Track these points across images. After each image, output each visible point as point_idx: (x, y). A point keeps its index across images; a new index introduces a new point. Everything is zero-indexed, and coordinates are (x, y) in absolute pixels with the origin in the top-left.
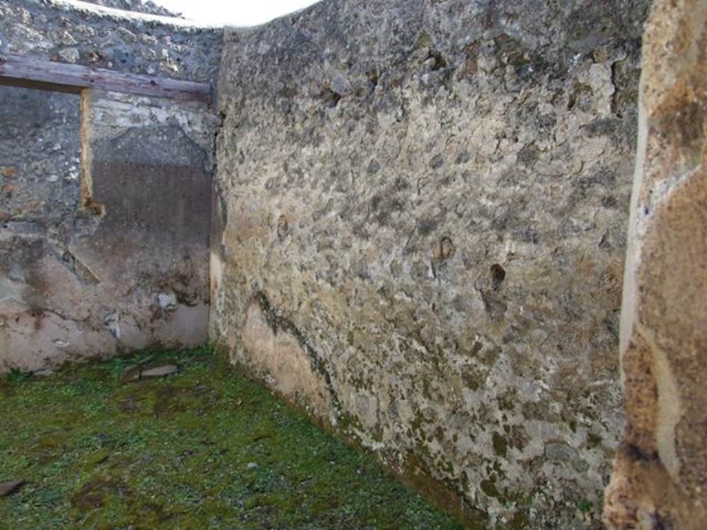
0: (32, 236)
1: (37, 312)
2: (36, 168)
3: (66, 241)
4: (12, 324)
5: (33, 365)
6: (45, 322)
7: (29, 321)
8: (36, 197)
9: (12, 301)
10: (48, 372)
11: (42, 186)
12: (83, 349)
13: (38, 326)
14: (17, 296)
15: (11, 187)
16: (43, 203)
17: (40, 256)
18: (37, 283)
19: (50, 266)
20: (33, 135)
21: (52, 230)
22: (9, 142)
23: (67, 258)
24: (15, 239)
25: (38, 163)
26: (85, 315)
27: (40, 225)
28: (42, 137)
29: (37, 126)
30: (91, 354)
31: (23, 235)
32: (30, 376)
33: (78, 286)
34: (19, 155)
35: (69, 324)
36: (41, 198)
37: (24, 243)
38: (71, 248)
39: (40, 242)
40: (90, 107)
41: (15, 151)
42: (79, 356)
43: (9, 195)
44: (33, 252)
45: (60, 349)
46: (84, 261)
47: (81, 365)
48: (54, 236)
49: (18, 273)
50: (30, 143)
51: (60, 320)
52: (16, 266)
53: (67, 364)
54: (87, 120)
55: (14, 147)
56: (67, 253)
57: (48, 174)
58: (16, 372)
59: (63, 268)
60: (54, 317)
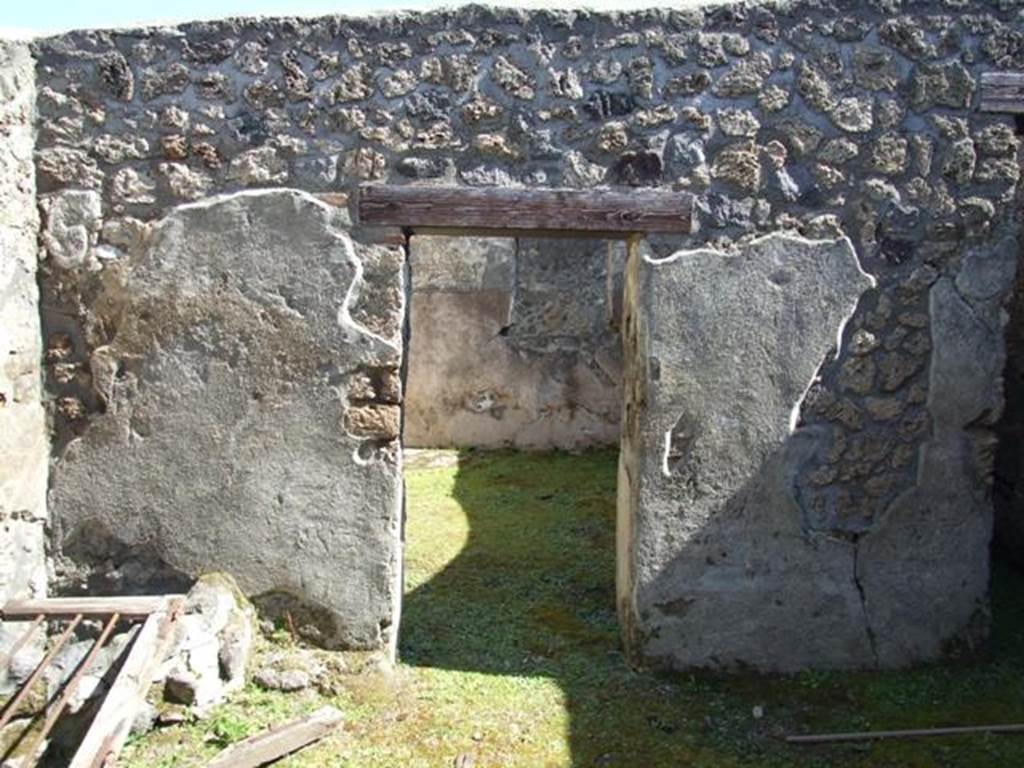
0: (570, 349)
1: (572, 406)
2: (587, 293)
3: (593, 353)
4: (555, 412)
5: (568, 445)
6: (577, 413)
7: (567, 412)
9: (556, 396)
10: (578, 453)
11: (590, 309)
12: (602, 436)
13: (572, 416)
14: (559, 393)
15: (566, 311)
17: (576, 363)
18: (572, 384)
19: (582, 371)
20: (586, 263)
21: (584, 344)
22: (566, 271)
23: (594, 366)
24: (559, 350)
25: (588, 289)
26: (605, 410)
27: (576, 340)
28: (592, 264)
29: (589, 255)
30: (608, 443)
31: (564, 348)
32: (566, 453)
33: (600, 387)
34: (573, 282)
35: (593, 416)
37: (564, 354)
38: (597, 358)
39: (575, 353)
41: (570, 279)
42: (600, 443)
43: (565, 318)
44: (570, 361)
45: (586, 435)
46: (606, 369)
47: (601, 450)
48: (584, 349)
49: (560, 375)
50: (583, 271)
51: (587, 414)
52: (559, 371)
53: (591, 447)
55: (569, 276)
56: (594, 361)
57: (596, 298)
58: (556, 449)
59: (590, 374)
60: (584, 411)
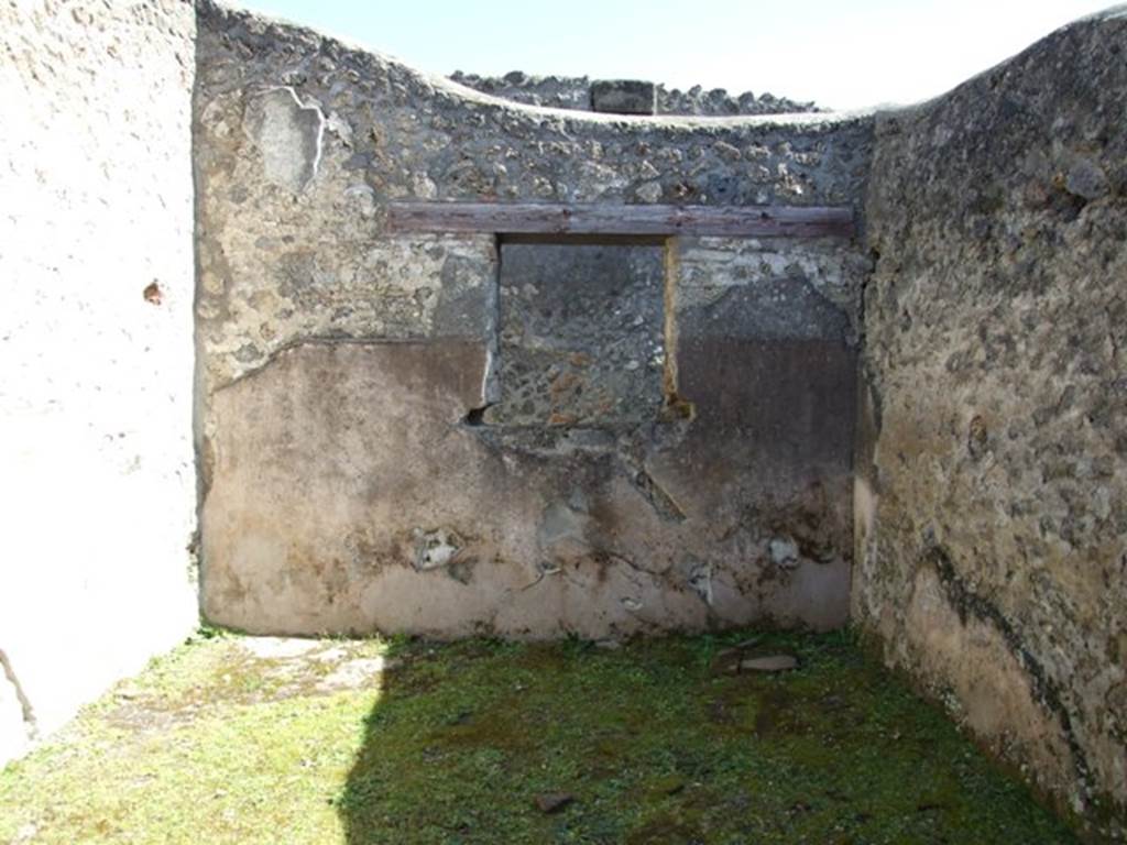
0: (598, 449)
1: (602, 557)
2: (612, 352)
3: (641, 458)
4: (570, 569)
5: (596, 632)
6: (612, 571)
7: (592, 568)
8: (611, 392)
9: (571, 539)
10: (613, 645)
11: (619, 377)
12: (660, 615)
13: (602, 576)
14: (578, 533)
15: (580, 380)
16: (619, 400)
17: (608, 477)
18: (603, 516)
19: (621, 492)
20: (609, 307)
21: (623, 441)
22: (580, 319)
23: (642, 481)
24: (577, 452)
25: (613, 345)
26: (664, 565)
27: (608, 433)
28: (619, 308)
29: (615, 294)
30: (671, 625)
31: (587, 448)
32: (590, 647)
33: (655, 521)
34: (592, 335)
35: (643, 576)
36: (617, 394)
37: (588, 458)
38: (648, 467)
39: (608, 457)
40: (677, 261)
41: (587, 331)
42: (655, 625)
43: (579, 391)
44: (598, 472)
45: (630, 612)
46: (664, 485)
47: (657, 639)
48: (626, 449)
49: (579, 500)
50: (606, 317)
51: (631, 572)
52: (578, 491)
53: (639, 635)
54: (672, 280)
55: (585, 325)
56: (642, 473)
57: (628, 360)
58: (574, 639)
59: (636, 495)
60: (623, 565)
